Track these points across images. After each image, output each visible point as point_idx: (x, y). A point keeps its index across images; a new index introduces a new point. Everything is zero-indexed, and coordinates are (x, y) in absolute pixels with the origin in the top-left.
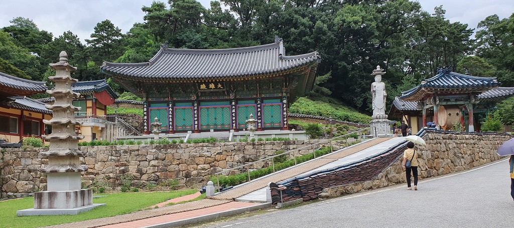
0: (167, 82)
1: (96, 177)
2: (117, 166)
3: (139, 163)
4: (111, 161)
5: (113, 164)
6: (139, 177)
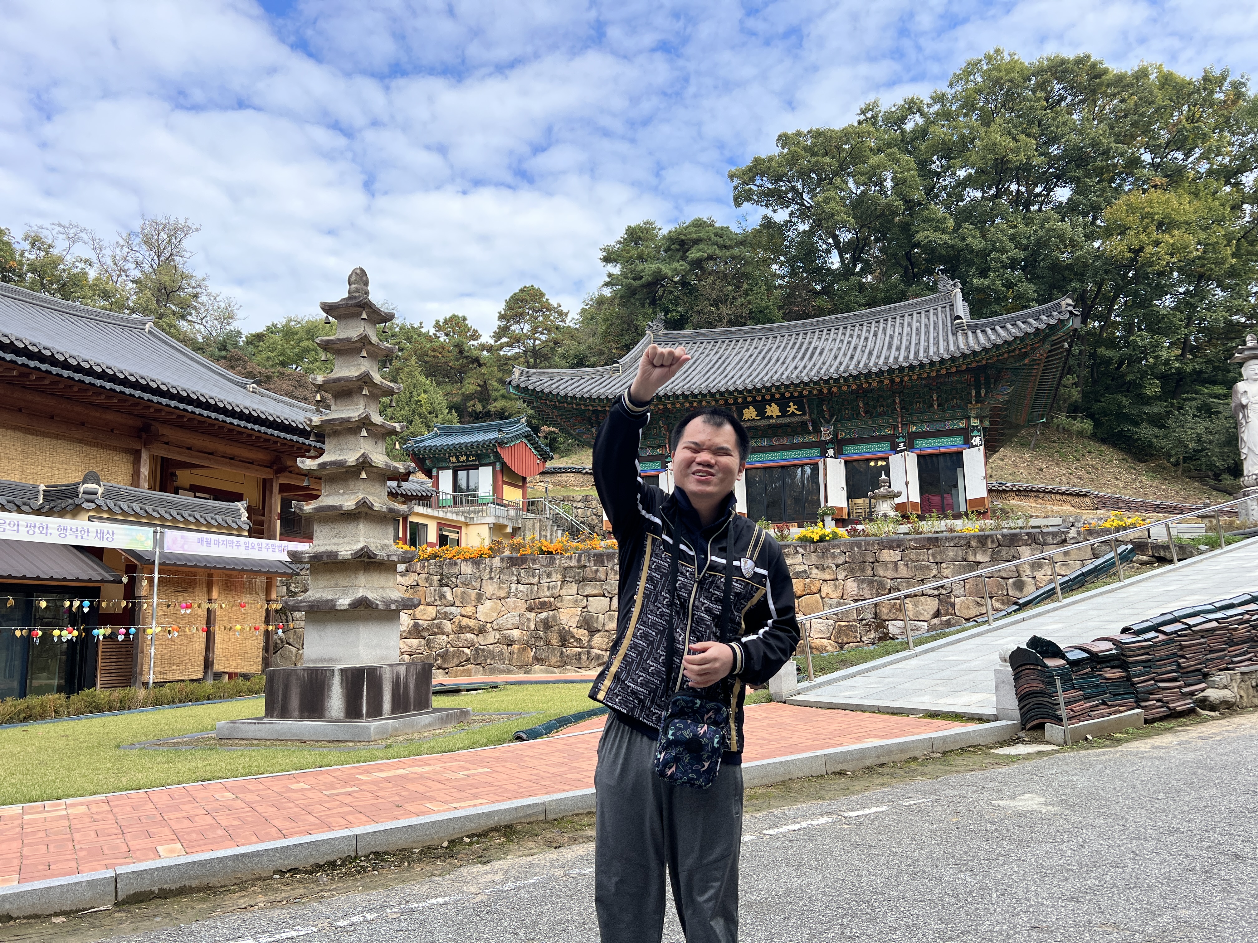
1: (480, 640)
2: (530, 610)
3: (584, 603)
4: (516, 596)
5: (522, 605)
6: (585, 639)
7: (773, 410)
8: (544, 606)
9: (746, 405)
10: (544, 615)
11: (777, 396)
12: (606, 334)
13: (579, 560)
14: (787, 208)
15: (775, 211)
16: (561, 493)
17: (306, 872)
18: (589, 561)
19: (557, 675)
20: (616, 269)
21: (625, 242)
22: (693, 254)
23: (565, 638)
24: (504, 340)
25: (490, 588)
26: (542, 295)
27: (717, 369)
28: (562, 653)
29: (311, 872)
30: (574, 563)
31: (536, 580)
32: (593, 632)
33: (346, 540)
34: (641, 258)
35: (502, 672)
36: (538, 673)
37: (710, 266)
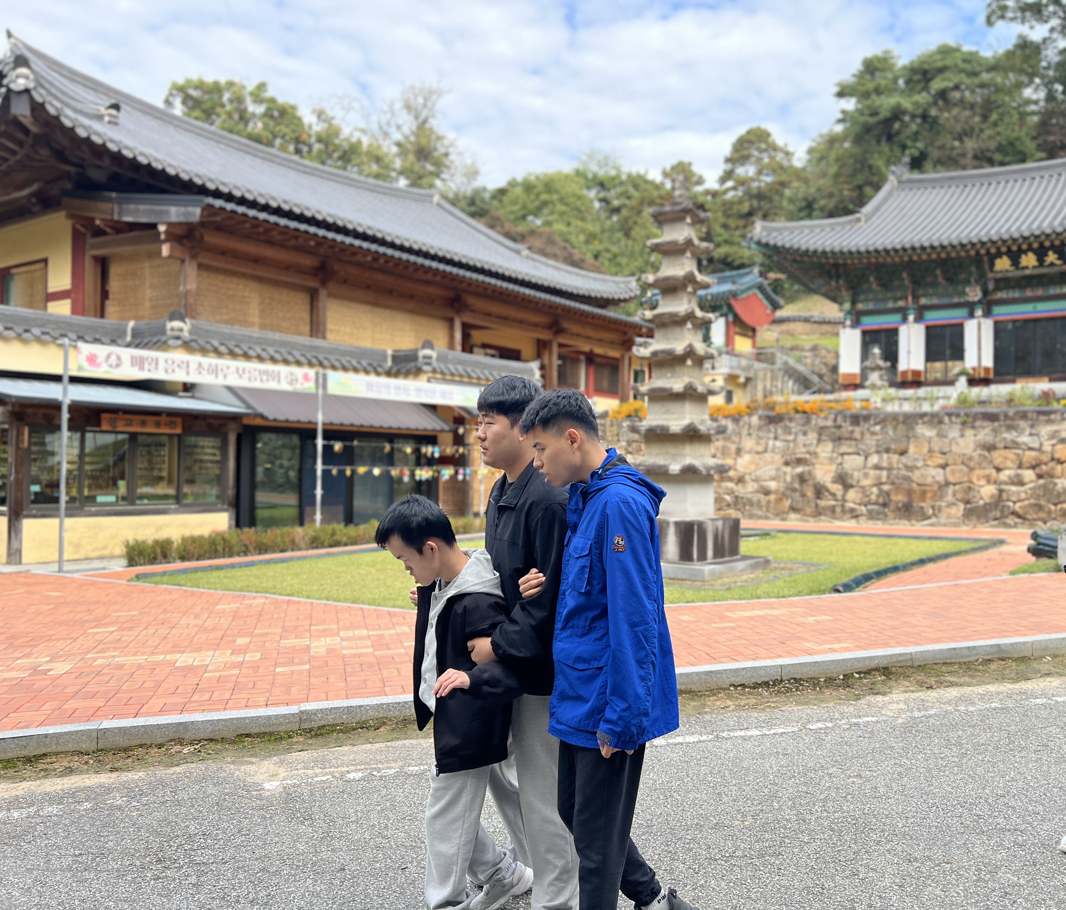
0: (906, 259)
1: (740, 490)
2: (787, 464)
3: (839, 460)
4: (773, 451)
5: (778, 459)
6: (839, 494)
7: (1029, 260)
8: (800, 461)
9: (999, 254)
10: (799, 470)
11: (1035, 245)
12: (837, 175)
13: (835, 420)
14: (1046, 22)
15: (1032, 28)
16: (789, 343)
17: (750, 687)
18: (845, 421)
19: (812, 524)
20: (850, 104)
21: (860, 76)
22: (937, 85)
23: (819, 491)
24: (730, 184)
25: (748, 443)
26: (768, 135)
27: (968, 217)
28: (817, 506)
29: (754, 688)
30: (829, 423)
31: (791, 437)
32: (847, 486)
33: (674, 416)
34: (878, 91)
35: (760, 517)
36: (794, 521)
37: (956, 95)
